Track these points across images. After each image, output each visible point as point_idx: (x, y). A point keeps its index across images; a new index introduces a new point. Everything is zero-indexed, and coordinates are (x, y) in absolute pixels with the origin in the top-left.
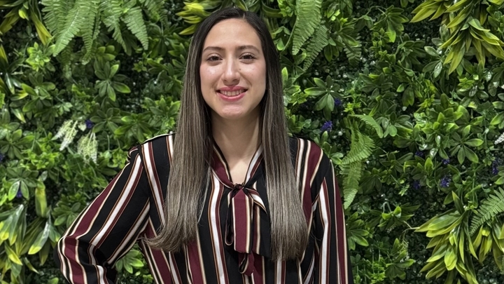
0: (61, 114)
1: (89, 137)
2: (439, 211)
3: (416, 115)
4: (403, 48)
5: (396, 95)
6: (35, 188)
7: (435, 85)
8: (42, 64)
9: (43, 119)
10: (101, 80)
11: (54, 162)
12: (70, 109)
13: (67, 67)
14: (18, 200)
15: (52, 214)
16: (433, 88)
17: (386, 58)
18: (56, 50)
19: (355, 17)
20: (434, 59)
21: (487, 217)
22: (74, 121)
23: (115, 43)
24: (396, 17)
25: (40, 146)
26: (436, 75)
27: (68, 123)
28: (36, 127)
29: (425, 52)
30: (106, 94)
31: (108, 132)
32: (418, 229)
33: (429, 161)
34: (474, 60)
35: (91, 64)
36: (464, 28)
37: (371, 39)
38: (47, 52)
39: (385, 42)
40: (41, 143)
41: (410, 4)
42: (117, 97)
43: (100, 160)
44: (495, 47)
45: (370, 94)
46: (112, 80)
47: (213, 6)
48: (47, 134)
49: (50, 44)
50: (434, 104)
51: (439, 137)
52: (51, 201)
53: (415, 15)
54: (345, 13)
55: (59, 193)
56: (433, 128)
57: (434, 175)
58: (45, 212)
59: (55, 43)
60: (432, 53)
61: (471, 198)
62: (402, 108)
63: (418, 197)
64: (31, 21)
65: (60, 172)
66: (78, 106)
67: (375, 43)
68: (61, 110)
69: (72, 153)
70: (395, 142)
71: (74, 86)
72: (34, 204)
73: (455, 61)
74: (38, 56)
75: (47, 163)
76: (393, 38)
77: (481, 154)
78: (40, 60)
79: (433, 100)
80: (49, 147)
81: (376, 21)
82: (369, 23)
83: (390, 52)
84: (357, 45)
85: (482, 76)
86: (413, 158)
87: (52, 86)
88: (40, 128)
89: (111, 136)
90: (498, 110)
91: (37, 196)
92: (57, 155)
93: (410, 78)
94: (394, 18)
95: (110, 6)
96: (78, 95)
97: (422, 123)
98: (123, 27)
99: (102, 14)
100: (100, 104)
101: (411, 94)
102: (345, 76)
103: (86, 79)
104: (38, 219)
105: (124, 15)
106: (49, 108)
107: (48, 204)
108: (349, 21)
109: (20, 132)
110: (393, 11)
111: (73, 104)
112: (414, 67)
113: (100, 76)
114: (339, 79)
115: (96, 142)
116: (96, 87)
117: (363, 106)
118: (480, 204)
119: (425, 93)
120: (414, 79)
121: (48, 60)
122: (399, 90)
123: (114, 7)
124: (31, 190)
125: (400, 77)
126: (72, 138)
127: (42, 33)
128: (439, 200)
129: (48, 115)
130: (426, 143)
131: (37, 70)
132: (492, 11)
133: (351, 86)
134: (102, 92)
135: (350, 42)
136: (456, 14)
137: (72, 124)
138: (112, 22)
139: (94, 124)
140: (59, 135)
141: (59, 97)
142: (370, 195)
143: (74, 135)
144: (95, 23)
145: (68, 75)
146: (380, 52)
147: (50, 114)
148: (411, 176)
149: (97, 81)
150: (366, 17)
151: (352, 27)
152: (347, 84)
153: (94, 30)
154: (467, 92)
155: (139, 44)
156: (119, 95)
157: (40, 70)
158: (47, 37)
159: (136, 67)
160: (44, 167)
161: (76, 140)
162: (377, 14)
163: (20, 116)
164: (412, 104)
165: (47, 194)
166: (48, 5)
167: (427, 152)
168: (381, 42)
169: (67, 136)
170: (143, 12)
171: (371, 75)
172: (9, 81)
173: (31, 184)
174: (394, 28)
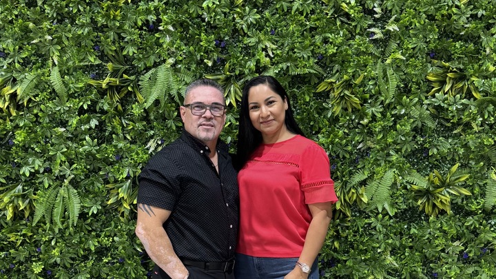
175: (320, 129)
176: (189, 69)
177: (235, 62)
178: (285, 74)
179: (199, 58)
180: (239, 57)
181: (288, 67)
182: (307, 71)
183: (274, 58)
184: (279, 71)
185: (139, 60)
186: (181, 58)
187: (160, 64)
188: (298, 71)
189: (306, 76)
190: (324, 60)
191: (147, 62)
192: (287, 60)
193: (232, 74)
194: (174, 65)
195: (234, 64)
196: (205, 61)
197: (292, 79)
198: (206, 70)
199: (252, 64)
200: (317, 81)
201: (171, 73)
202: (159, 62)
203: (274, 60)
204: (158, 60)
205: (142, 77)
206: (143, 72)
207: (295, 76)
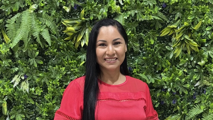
0: (14, 72)
1: (26, 82)
2: (172, 113)
3: (162, 74)
4: (157, 47)
5: (154, 66)
6: (2, 103)
7: (170, 62)
8: (6, 52)
9: (6, 74)
10: (31, 58)
11: (10, 92)
12: (17, 70)
13: (16, 53)
15: (9, 114)
16: (169, 63)
17: (150, 51)
18: (12, 46)
19: (137, 34)
20: (170, 51)
21: (191, 116)
22: (19, 75)
23: (37, 43)
24: (154, 34)
25: (5, 85)
26: (170, 58)
27: (16, 76)
28: (3, 78)
29: (166, 49)
30: (33, 64)
31: (33, 80)
33: (168, 93)
34: (186, 52)
35: (27, 52)
36: (182, 39)
37: (143, 43)
38: (8, 46)
39: (149, 44)
40: (5, 84)
41: (159, 29)
42: (37, 65)
43: (30, 92)
44: (194, 47)
45: (143, 65)
46: (36, 58)
47: (78, 28)
48: (8, 81)
49: (10, 43)
50: (170, 70)
51: (172, 83)
52: (9, 108)
53: (161, 33)
54: (133, 32)
55: (12, 105)
56: (170, 80)
57: (170, 99)
58: (7, 113)
59: (11, 43)
60: (169, 49)
61: (185, 108)
62: (156, 71)
63: (163, 108)
65: (13, 97)
66: (21, 69)
67: (145, 44)
68: (14, 71)
69: (18, 88)
70: (153, 85)
71: (19, 61)
72: (2, 110)
73: (178, 52)
74: (4, 48)
75: (8, 93)
76: (152, 43)
77: (189, 90)
78: (5, 50)
79: (169, 68)
80: (8, 86)
81: (146, 35)
82: (143, 36)
83: (151, 48)
84: (138, 45)
85: (189, 58)
86: (161, 92)
87: (10, 61)
88: (5, 78)
89: (35, 82)
90: (196, 73)
91: (3, 106)
92: (12, 89)
93: (160, 59)
94: (153, 34)
95: (35, 28)
96: (21, 64)
97: (164, 77)
98: (41, 37)
99: (32, 31)
100: (30, 68)
102: (133, 58)
103: (25, 58)
104: (3, 116)
105: (41, 32)
106: (8, 70)
107: (8, 110)
108: (134, 35)
110: (153, 31)
111: (19, 68)
112: (161, 55)
113: (30, 57)
114: (130, 59)
115: (29, 84)
116: (29, 61)
117: (140, 70)
118: (188, 111)
119: (166, 65)
120: (161, 59)
121: (8, 50)
122: (155, 64)
123: (37, 28)
125: (156, 59)
126: (18, 82)
127: (6, 39)
128: (171, 109)
130: (166, 86)
131: (4, 54)
132: (194, 32)
133: (135, 62)
134: (31, 64)
135: (135, 44)
136: (179, 33)
137: (18, 76)
138: (36, 35)
139: (28, 76)
140: (13, 81)
141: (13, 65)
143: (19, 81)
144: (29, 35)
145: (17, 56)
146: (148, 48)
147: (9, 72)
148: (160, 99)
149: (29, 59)
150: (142, 34)
151: (136, 38)
152: (134, 61)
153: (28, 38)
154: (183, 65)
155: (47, 43)
156: (38, 65)
157: (5, 54)
158: (8, 40)
159: (46, 53)
160: (6, 94)
161: (20, 83)
162: (146, 33)
164: (160, 70)
165: (7, 105)
166: (8, 27)
167: (167, 89)
168: (148, 44)
169: (16, 81)
170: (49, 31)
171: (144, 58)
174: (153, 39)
175: (163, 68)
176: (50, 15)
177: (90, 8)
178: (133, 20)
179: (58, 5)
180: (93, 5)
181: (136, 14)
182: (152, 17)
183: (123, 6)
184: (128, 18)
185: (6, 6)
186: (42, 5)
187: (24, 9)
188: (144, 18)
189: (151, 22)
190: (167, 9)
191: (13, 8)
192: (134, 8)
193: (87, 19)
194: (36, 11)
195: (89, 11)
196: (64, 7)
197: (140, 24)
198: (64, 15)
199: (104, 11)
200: (160, 27)
201: (34, 17)
202: (23, 8)
203: (123, 8)
204: (23, 6)
205: (8, 21)
206: (10, 16)
207: (142, 22)
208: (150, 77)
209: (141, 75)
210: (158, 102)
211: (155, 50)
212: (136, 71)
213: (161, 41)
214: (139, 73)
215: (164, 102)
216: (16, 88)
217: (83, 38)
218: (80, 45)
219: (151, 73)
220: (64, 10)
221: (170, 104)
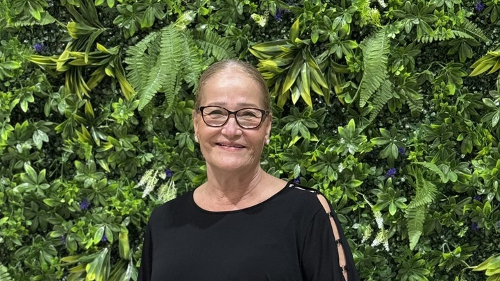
0: (143, 164)
1: (169, 185)
2: (495, 251)
3: (474, 162)
4: (462, 100)
5: (455, 144)
6: (118, 233)
7: (492, 134)
8: (127, 118)
9: (126, 169)
10: (180, 132)
11: (136, 208)
12: (151, 159)
13: (149, 121)
14: (102, 244)
15: (134, 256)
16: (490, 137)
17: (447, 109)
18: (141, 104)
19: (418, 72)
20: (492, 110)
22: (155, 171)
24: (456, 71)
25: (124, 194)
26: (493, 126)
27: (149, 172)
28: (119, 176)
29: (483, 104)
30: (185, 145)
31: (186, 180)
32: (476, 268)
33: (488, 205)
35: (172, 118)
37: (431, 92)
38: (131, 107)
39: (445, 94)
40: (125, 191)
41: (468, 59)
42: (195, 148)
45: (431, 142)
46: (191, 131)
47: (285, 63)
48: (130, 182)
49: (134, 100)
50: (492, 152)
51: (496, 182)
52: (133, 244)
53: (473, 69)
54: (408, 69)
55: (140, 237)
56: (492, 174)
57: (491, 218)
58: (128, 255)
59: (137, 98)
60: (489, 105)
62: (460, 156)
63: (476, 238)
64: (116, 78)
65: (141, 218)
66: (158, 157)
67: (436, 95)
68: (143, 160)
69: (153, 200)
70: (454, 188)
71: (155, 138)
72: (117, 247)
74: (122, 111)
75: (131, 209)
78: (125, 114)
79: (491, 148)
80: (132, 194)
81: (437, 75)
82: (430, 77)
83: (450, 104)
84: (419, 97)
86: (472, 202)
87: (136, 138)
88: (123, 177)
89: (189, 184)
91: (120, 240)
92: (140, 201)
93: (469, 127)
94: (454, 72)
95: (190, 64)
96: (159, 146)
97: (480, 169)
99: (183, 71)
100: (180, 154)
101: (470, 143)
102: (407, 126)
103: (167, 131)
104: (121, 261)
106: (131, 158)
107: (131, 247)
108: (411, 75)
109: (105, 181)
110: (453, 66)
111: (154, 155)
112: (472, 118)
113: (179, 129)
114: (402, 129)
115: (176, 189)
116: (176, 139)
117: (424, 154)
119: (482, 142)
120: (473, 128)
121: (132, 114)
122: (459, 139)
123: (193, 65)
124: (116, 234)
125: (460, 127)
126: (153, 186)
127: (125, 89)
128: (495, 241)
129: (130, 165)
130: (483, 188)
131: (122, 124)
133: (414, 135)
134: (182, 144)
135: (412, 95)
137: (153, 173)
138: (192, 79)
139: (173, 172)
140: (141, 183)
141: (141, 148)
142: (430, 237)
143: (155, 183)
144: (176, 79)
145: (150, 128)
146: (442, 104)
147: (132, 164)
148: (469, 219)
149: (177, 134)
150: (428, 72)
151: (415, 81)
152: (410, 134)
153: (175, 86)
157: (125, 123)
158: (131, 93)
160: (128, 213)
161: (156, 188)
162: (437, 69)
163: (105, 166)
164: (470, 152)
165: (129, 238)
166: (131, 63)
167: (484, 196)
168: (442, 95)
169: (148, 184)
171: (433, 126)
172: (94, 134)
173: (115, 229)
174: (454, 82)
175: (475, 149)
176: (221, 33)
177: (312, 17)
178: (408, 42)
179: (241, 12)
180: (318, 8)
181: (415, 27)
182: (451, 34)
183: (386, 9)
184: (397, 36)
185: (127, 16)
186: (206, 12)
187: (165, 23)
188: (434, 36)
189: (450, 44)
190: (486, 14)
191: (140, 21)
192: (412, 14)
193: (305, 42)
194: (192, 26)
195: (309, 23)
196: (254, 16)
197: (423, 50)
198: (254, 35)
199: (344, 23)
200: (471, 55)
201: (186, 41)
202: (163, 20)
203: (387, 14)
204: (162, 16)
205: (130, 50)
206: (133, 40)
207: (428, 44)
208: (447, 168)
209: (425, 164)
210: (465, 224)
211: (459, 109)
212: (415, 156)
213: (472, 88)
214: (422, 161)
215: (480, 226)
216: (147, 200)
217: (295, 85)
218: (290, 101)
219: (450, 160)
220: (253, 21)
221: (493, 231)
